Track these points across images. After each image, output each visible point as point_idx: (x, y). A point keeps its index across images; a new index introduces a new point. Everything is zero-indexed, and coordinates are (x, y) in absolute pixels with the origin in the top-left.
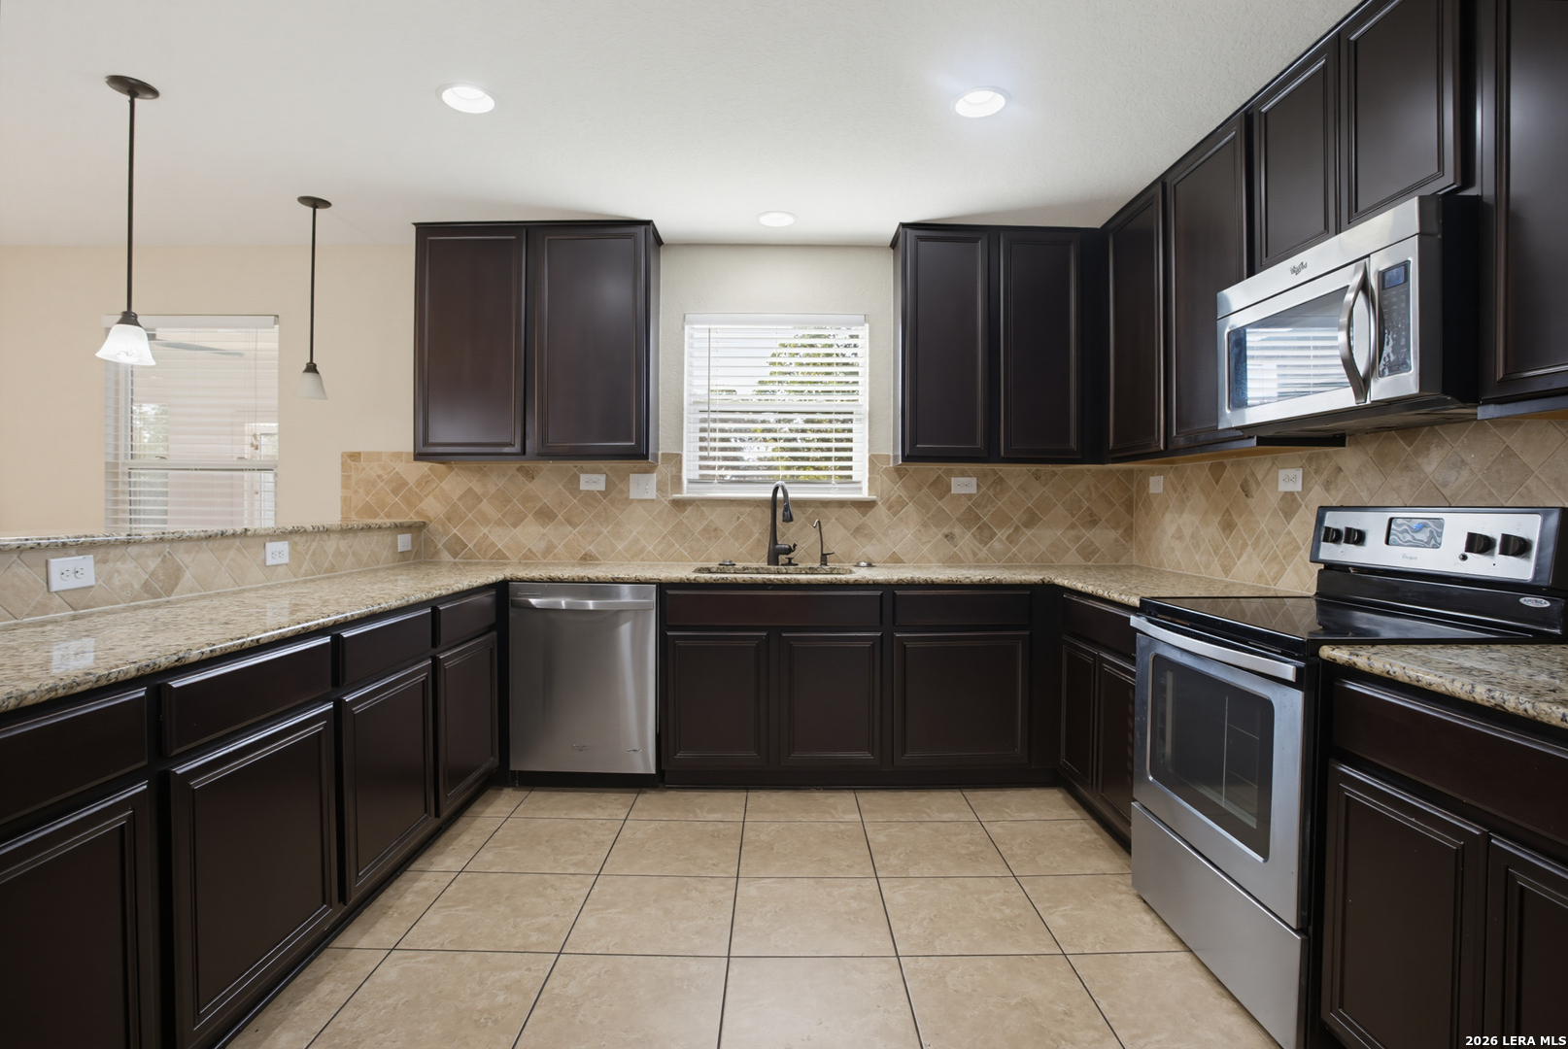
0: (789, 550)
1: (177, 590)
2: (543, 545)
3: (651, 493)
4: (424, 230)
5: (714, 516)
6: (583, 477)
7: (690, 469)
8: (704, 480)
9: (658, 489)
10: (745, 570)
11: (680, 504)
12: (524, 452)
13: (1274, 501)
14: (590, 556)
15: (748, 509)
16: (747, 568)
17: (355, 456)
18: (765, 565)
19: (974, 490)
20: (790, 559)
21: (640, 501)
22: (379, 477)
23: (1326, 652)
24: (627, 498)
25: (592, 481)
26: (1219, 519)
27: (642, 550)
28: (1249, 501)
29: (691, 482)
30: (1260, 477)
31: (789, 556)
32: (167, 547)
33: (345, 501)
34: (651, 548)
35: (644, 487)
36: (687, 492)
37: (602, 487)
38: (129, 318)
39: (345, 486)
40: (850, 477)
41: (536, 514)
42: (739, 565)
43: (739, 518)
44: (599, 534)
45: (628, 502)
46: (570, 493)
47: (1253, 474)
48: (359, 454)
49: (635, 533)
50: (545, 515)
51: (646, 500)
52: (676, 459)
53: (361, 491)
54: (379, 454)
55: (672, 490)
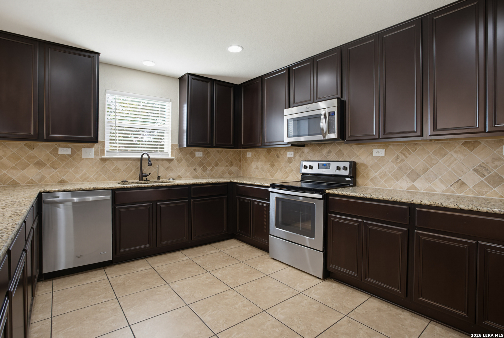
0: (147, 175)
2: (39, 177)
3: (92, 156)
5: (119, 164)
6: (60, 149)
7: (107, 147)
8: (113, 151)
9: (95, 154)
11: (104, 160)
13: (286, 159)
14: (63, 181)
15: (131, 162)
16: (133, 182)
18: (138, 181)
19: (202, 156)
20: (147, 179)
21: (87, 159)
23: (327, 191)
24: (81, 158)
25: (65, 150)
26: (270, 163)
27: (88, 178)
28: (279, 159)
29: (107, 152)
30: (282, 153)
31: (146, 177)
34: (92, 177)
35: (89, 152)
36: (106, 155)
37: (69, 153)
40: (163, 151)
41: (35, 164)
42: (130, 181)
43: (127, 165)
44: (68, 172)
45: (82, 159)
46: (53, 155)
47: (280, 153)
49: (84, 171)
50: (40, 164)
51: (89, 158)
52: (103, 143)
55: (100, 154)
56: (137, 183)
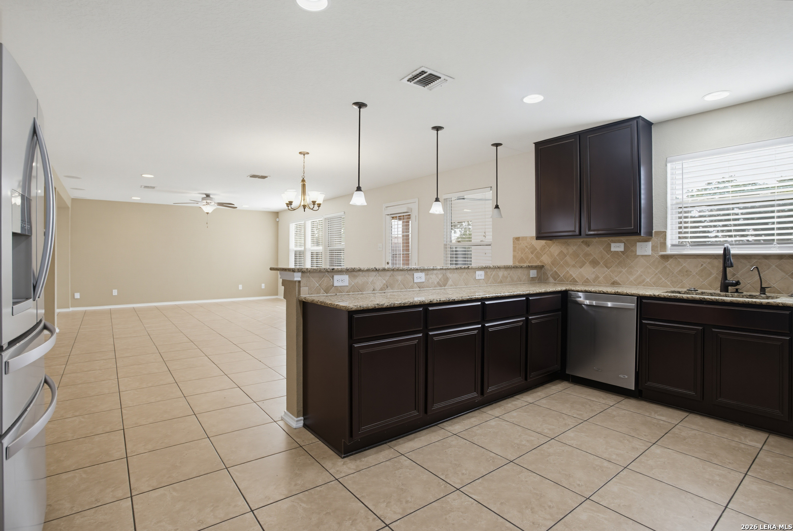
0: (738, 283)
1: (447, 285)
2: (593, 276)
3: (649, 252)
4: (538, 145)
5: (686, 264)
6: (613, 245)
7: (672, 238)
8: (680, 245)
9: (652, 250)
10: (702, 293)
11: (665, 257)
12: (580, 234)
14: (616, 282)
15: (709, 260)
16: (705, 293)
17: (517, 239)
18: (718, 292)
20: (737, 289)
21: (642, 256)
22: (526, 246)
24: (636, 254)
25: (617, 247)
27: (643, 281)
29: (673, 245)
31: (736, 287)
32: (444, 271)
33: (514, 257)
34: (648, 280)
35: (645, 249)
36: (669, 252)
37: (622, 249)
38: (437, 200)
39: (514, 251)
41: (590, 262)
42: (700, 291)
43: (702, 265)
44: (620, 272)
45: (636, 256)
46: (607, 253)
48: (519, 238)
49: (639, 272)
50: (594, 263)
51: (646, 256)
52: (663, 234)
53: (520, 252)
54: (526, 237)
55: (660, 250)
56: (719, 295)
